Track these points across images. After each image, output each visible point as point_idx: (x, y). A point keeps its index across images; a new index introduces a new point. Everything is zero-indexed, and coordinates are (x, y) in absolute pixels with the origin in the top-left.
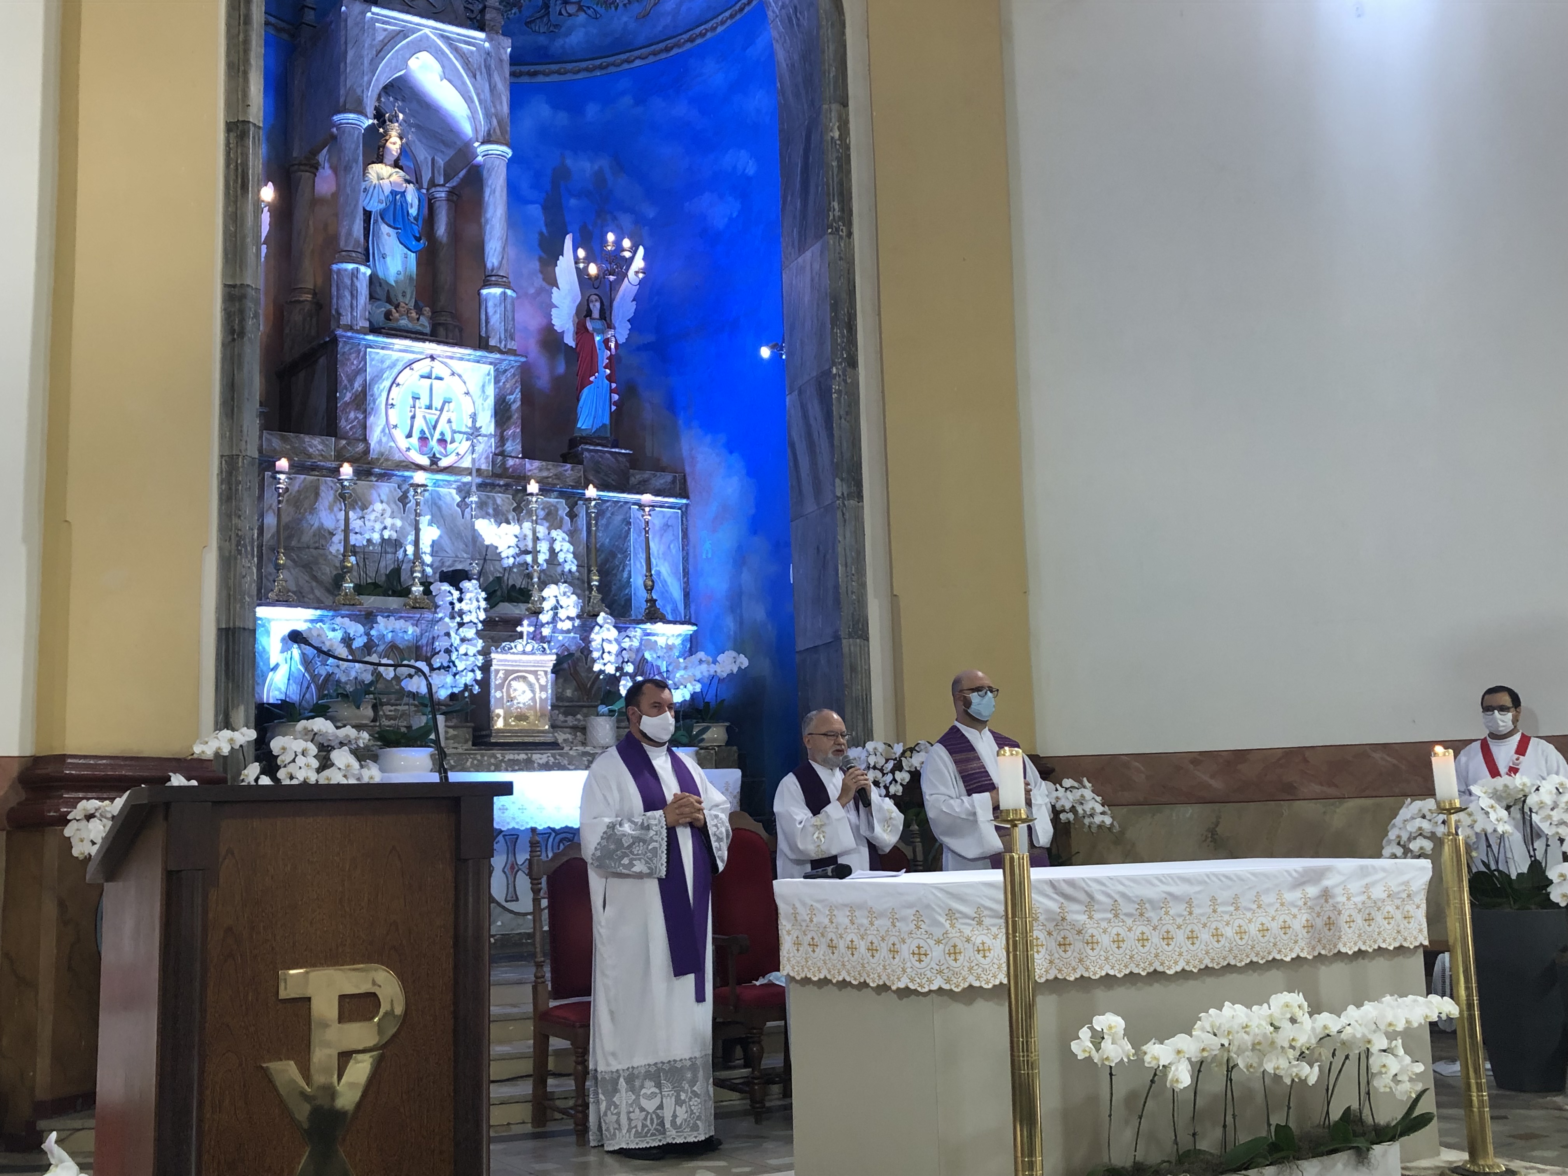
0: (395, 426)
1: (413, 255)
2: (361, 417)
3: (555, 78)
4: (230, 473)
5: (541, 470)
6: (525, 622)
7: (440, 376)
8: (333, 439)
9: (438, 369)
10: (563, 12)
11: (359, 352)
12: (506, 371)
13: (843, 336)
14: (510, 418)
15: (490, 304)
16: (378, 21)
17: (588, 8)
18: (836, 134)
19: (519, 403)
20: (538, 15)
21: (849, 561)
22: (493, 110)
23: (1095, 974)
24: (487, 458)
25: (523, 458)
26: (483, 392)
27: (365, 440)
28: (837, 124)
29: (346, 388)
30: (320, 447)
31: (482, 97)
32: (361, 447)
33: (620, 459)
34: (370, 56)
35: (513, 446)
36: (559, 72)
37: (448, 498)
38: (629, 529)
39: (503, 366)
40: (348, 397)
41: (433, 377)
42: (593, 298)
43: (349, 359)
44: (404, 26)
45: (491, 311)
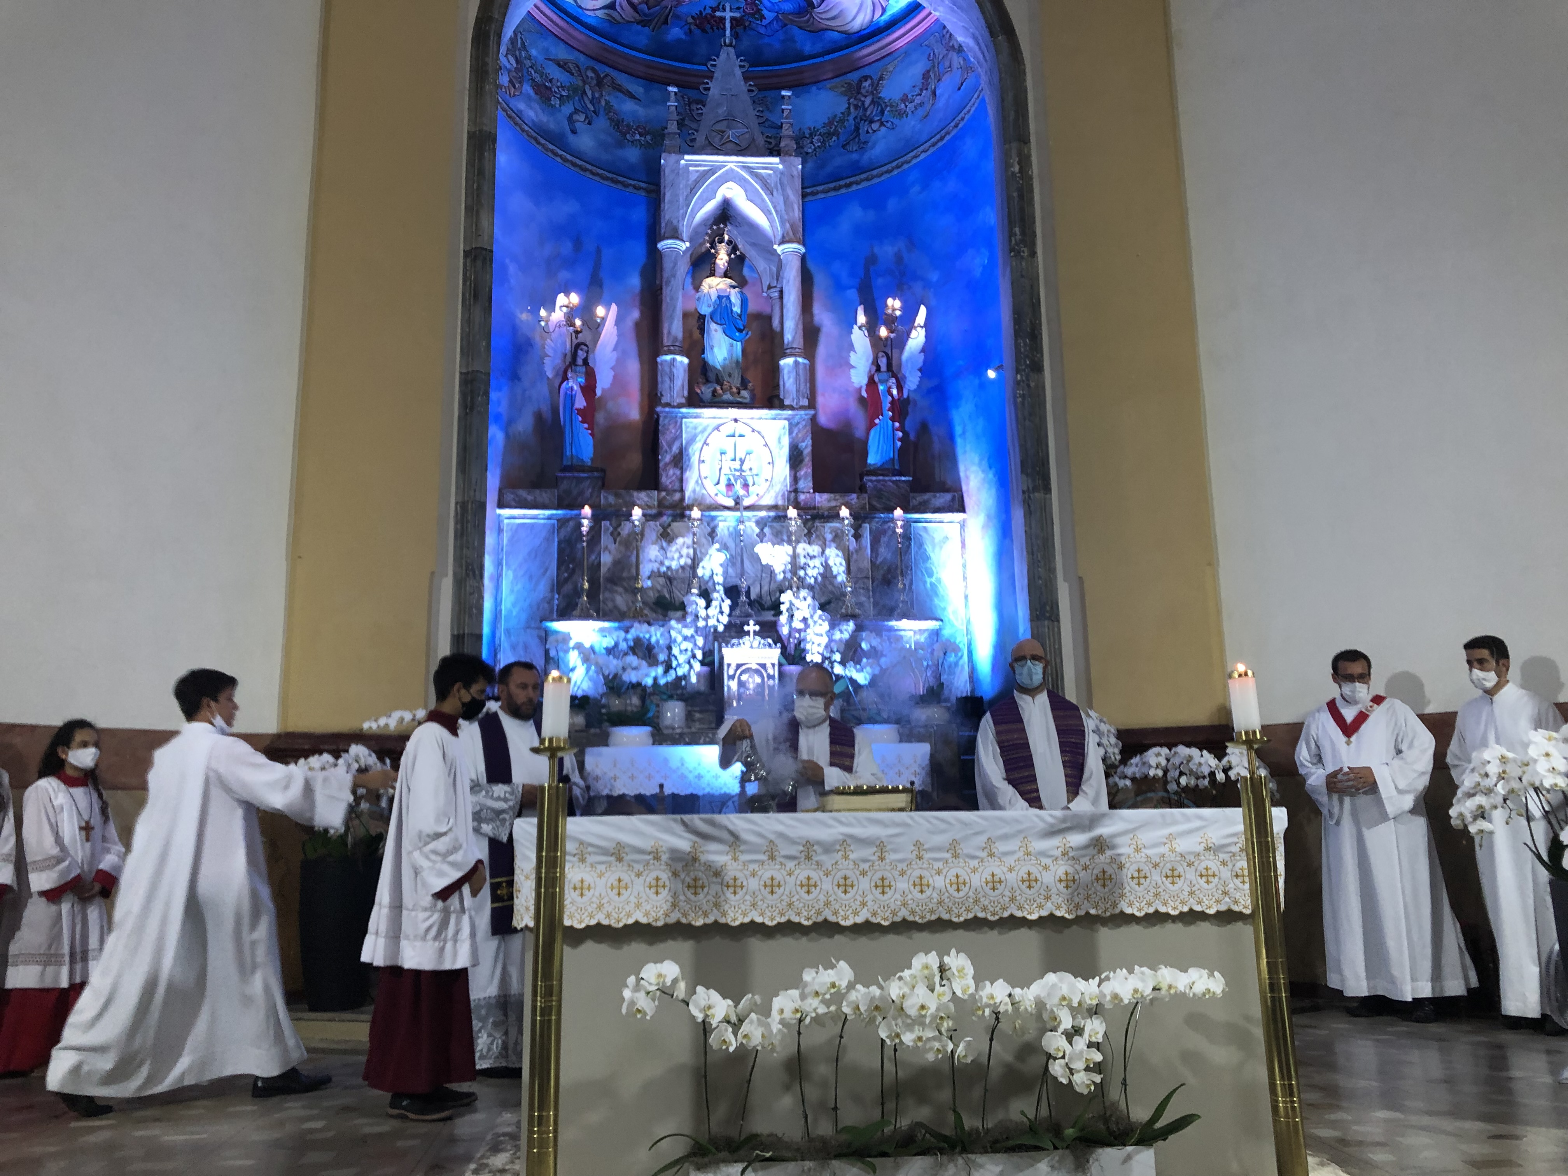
0: (706, 478)
1: (739, 344)
2: (678, 472)
3: (865, 184)
4: (463, 515)
5: (829, 501)
6: (751, 622)
7: (742, 433)
8: (656, 492)
9: (740, 428)
10: (870, 131)
11: (676, 422)
12: (798, 423)
13: (1025, 345)
14: (802, 461)
15: (786, 372)
16: (692, 165)
17: (887, 122)
18: (1016, 168)
19: (809, 449)
20: (851, 137)
21: (1035, 549)
22: (786, 217)
23: (734, 920)
24: (783, 495)
25: (814, 492)
26: (779, 442)
27: (682, 490)
28: (1017, 159)
29: (666, 452)
30: (646, 499)
31: (778, 209)
32: (677, 496)
33: (901, 485)
34: (685, 194)
35: (806, 484)
36: (867, 179)
37: (749, 531)
38: (910, 544)
39: (797, 419)
40: (668, 458)
41: (737, 435)
42: (881, 354)
43: (668, 429)
44: (712, 166)
45: (786, 377)
